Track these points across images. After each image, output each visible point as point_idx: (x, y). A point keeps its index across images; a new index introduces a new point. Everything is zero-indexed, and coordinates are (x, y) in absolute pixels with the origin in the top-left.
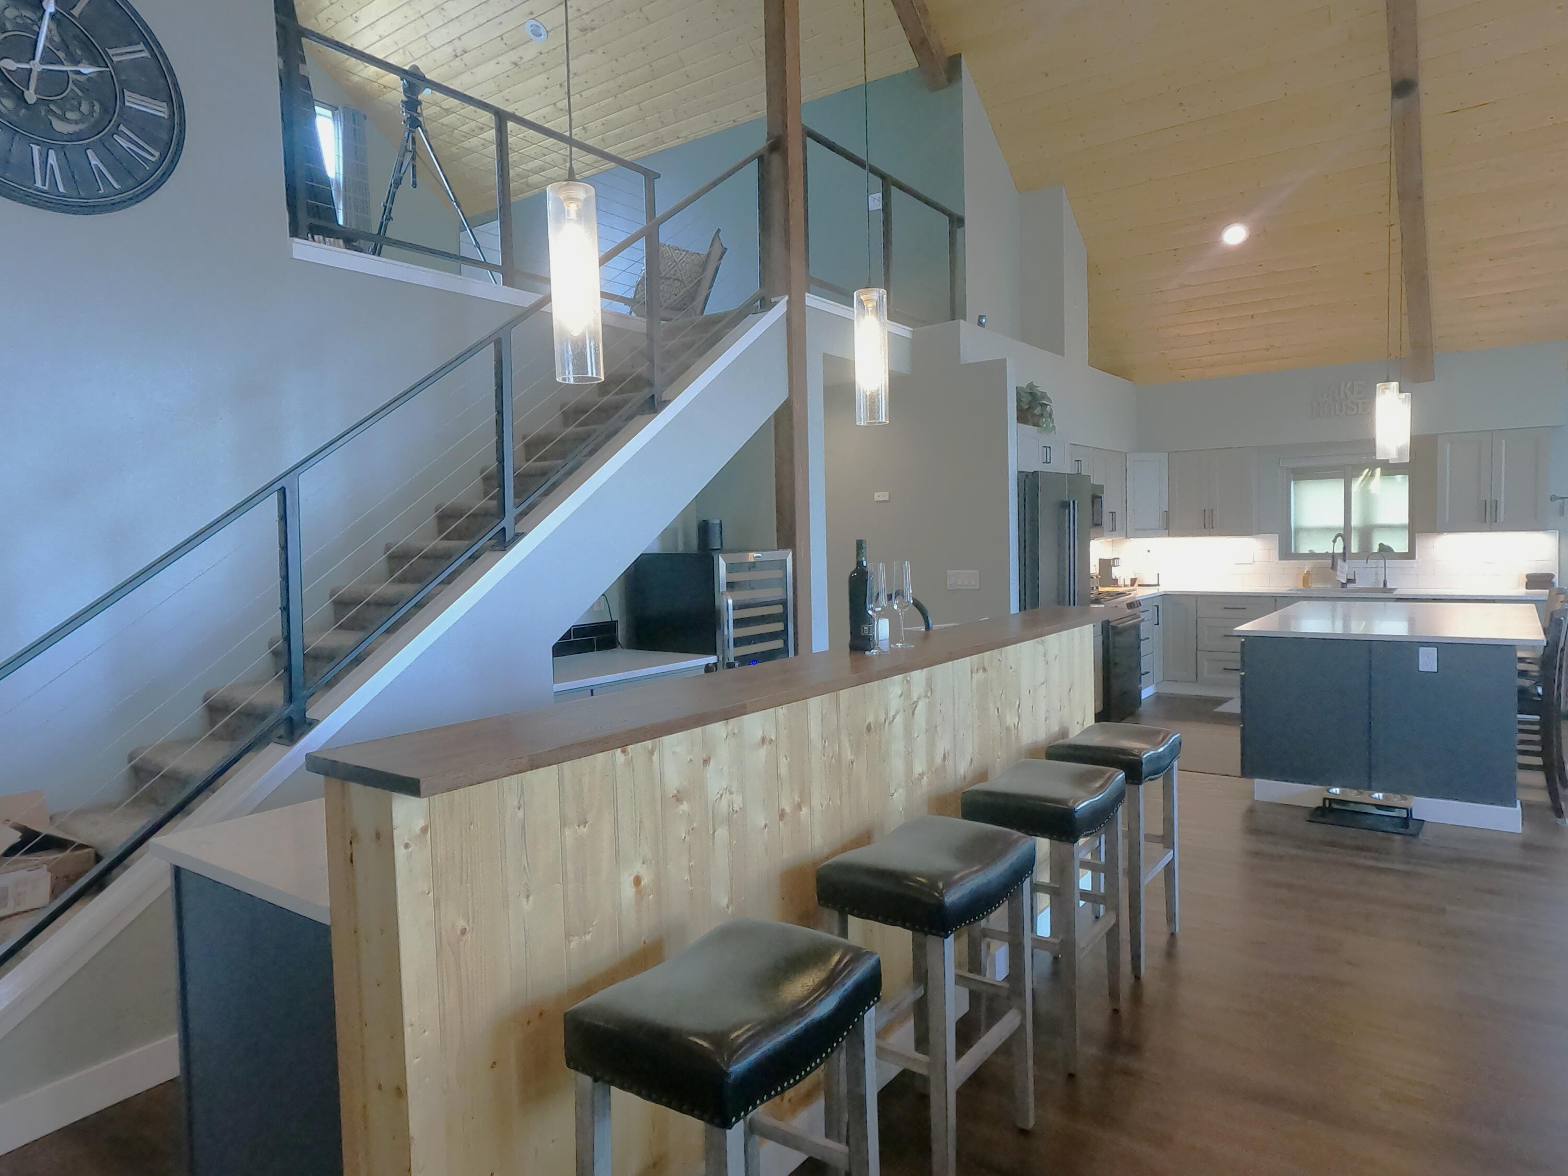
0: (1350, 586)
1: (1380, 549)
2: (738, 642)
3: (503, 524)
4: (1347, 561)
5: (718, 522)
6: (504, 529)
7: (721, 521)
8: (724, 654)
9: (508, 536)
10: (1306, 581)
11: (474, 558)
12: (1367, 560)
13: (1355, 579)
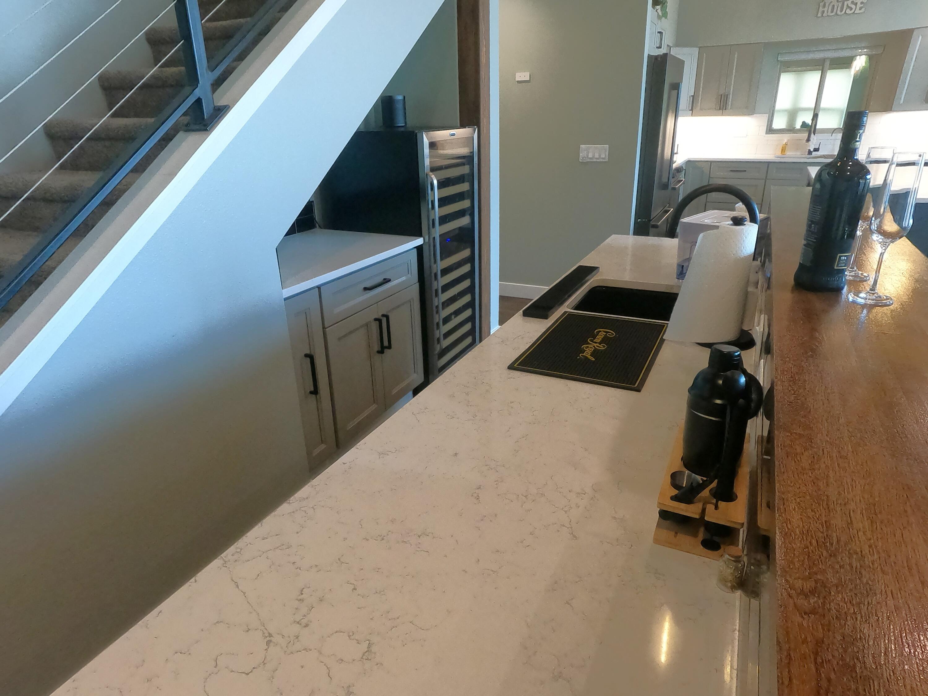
0: (814, 154)
1: (802, 126)
2: (444, 220)
3: (198, 92)
4: (816, 135)
5: (400, 98)
6: (199, 101)
7: (404, 97)
8: (429, 233)
9: (207, 110)
10: (783, 150)
11: (167, 139)
12: (832, 133)
13: (819, 148)
